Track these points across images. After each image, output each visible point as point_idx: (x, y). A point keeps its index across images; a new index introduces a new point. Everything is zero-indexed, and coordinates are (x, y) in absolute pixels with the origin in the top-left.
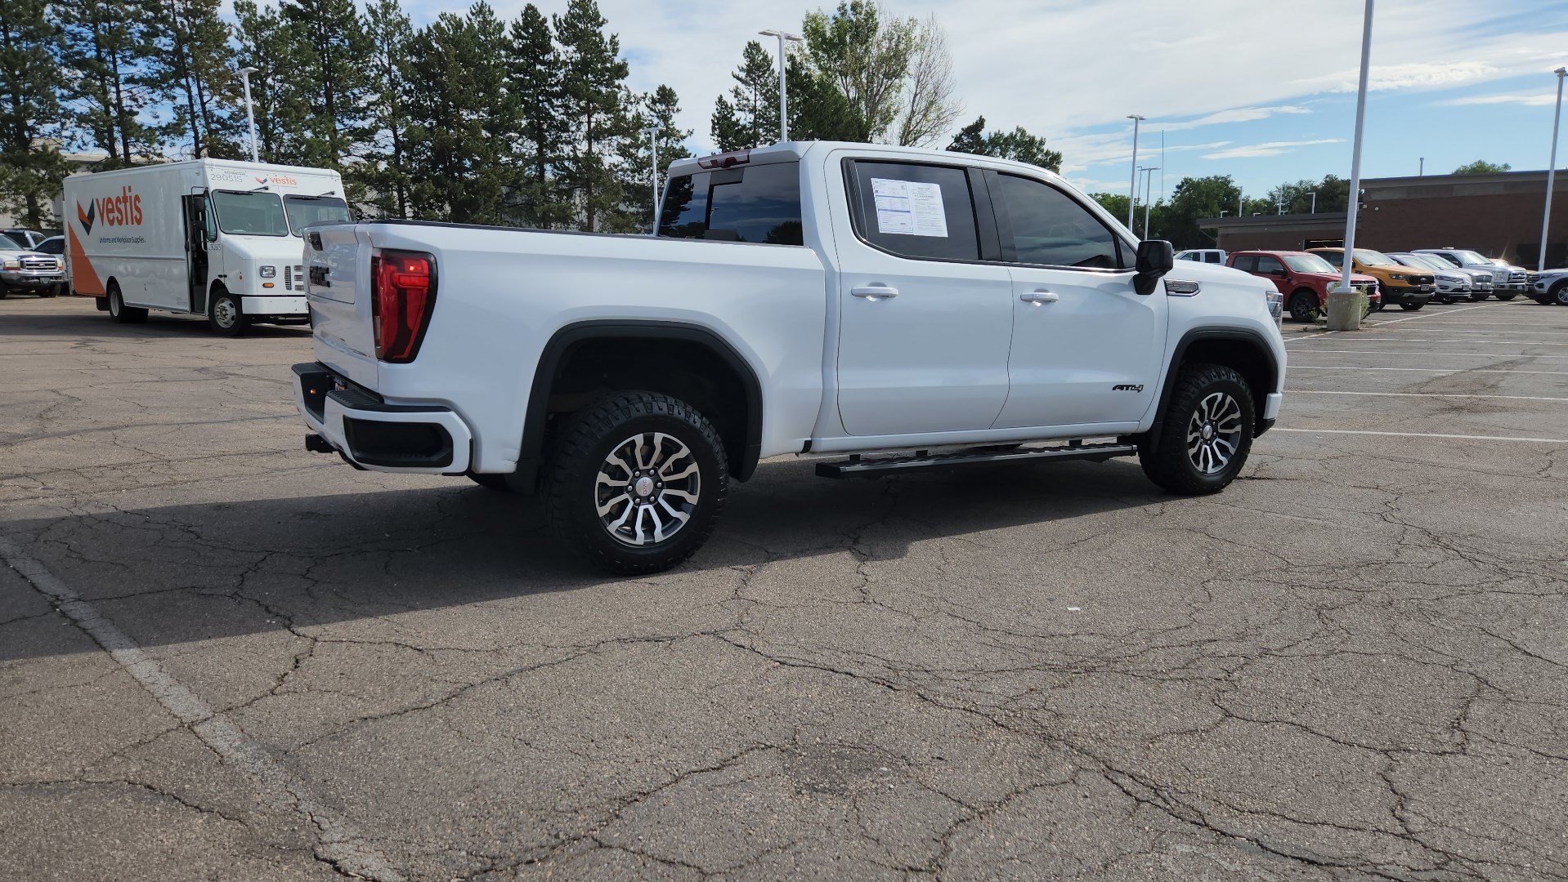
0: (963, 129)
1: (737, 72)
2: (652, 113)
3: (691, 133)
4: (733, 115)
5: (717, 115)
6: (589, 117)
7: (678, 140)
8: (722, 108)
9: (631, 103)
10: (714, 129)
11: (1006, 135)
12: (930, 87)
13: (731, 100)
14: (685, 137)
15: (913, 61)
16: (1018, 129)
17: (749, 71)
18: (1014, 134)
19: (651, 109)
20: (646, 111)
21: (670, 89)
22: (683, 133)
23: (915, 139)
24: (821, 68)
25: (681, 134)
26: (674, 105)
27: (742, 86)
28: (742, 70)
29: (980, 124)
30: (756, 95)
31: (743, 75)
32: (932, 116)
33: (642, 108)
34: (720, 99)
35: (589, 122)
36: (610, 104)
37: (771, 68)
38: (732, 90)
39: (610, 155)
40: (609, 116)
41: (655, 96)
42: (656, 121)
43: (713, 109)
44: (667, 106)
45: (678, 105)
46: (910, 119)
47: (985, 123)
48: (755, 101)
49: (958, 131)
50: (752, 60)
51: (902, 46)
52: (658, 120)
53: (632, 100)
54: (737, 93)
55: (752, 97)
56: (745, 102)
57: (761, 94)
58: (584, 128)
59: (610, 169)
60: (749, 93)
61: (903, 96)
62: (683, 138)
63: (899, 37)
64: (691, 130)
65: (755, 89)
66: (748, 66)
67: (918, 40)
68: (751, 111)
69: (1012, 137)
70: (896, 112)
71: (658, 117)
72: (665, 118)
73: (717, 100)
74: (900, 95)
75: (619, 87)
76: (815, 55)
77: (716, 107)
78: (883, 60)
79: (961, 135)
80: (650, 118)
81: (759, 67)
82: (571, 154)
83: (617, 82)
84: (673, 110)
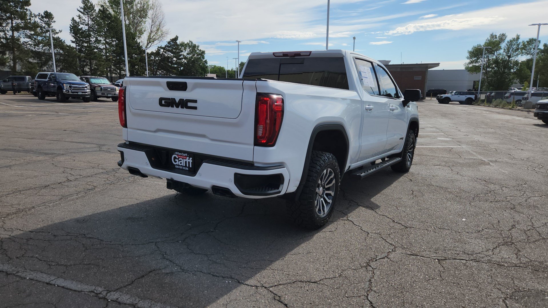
0: (170, 39)
1: (79, 9)
2: (42, 22)
3: (61, 31)
4: (80, 26)
5: (72, 25)
6: (12, 21)
7: (55, 34)
8: (74, 23)
9: (33, 17)
10: (71, 30)
11: (185, 43)
12: (157, 23)
13: (78, 20)
14: (58, 33)
15: (150, 13)
16: (190, 41)
17: (84, 9)
18: (189, 43)
19: (42, 20)
20: (39, 21)
21: (50, 13)
22: (57, 31)
23: (153, 41)
24: (114, 11)
25: (56, 31)
26: (52, 19)
27: (82, 15)
28: (81, 8)
29: (176, 38)
30: (88, 19)
31: (82, 10)
32: (159, 33)
33: (37, 20)
34: (73, 19)
35: (12, 23)
36: (22, 17)
37: (95, 9)
38: (77, 16)
39: (24, 38)
40: (22, 21)
41: (43, 15)
42: (44, 25)
43: (70, 23)
44: (49, 19)
45: (54, 19)
46: (150, 34)
47: (178, 38)
48: (88, 21)
49: (169, 40)
50: (86, 5)
51: (145, 7)
52: (45, 25)
53: (33, 15)
54: (80, 17)
55: (86, 19)
56: (83, 21)
57: (91, 19)
58: (10, 25)
59: (23, 44)
60: (85, 18)
61: (147, 25)
62: (57, 33)
63: (144, 3)
64: (61, 30)
65: (88, 17)
66: (84, 7)
67: (151, 5)
68: (86, 25)
69: (188, 44)
70: (144, 31)
71: (45, 24)
72: (49, 25)
73: (72, 19)
74: (146, 24)
75: (27, 10)
76: (111, 6)
77: (72, 22)
78: (138, 11)
79: (170, 42)
80: (41, 24)
81: (89, 8)
82: (4, 36)
83: (26, 7)
84: (52, 21)
